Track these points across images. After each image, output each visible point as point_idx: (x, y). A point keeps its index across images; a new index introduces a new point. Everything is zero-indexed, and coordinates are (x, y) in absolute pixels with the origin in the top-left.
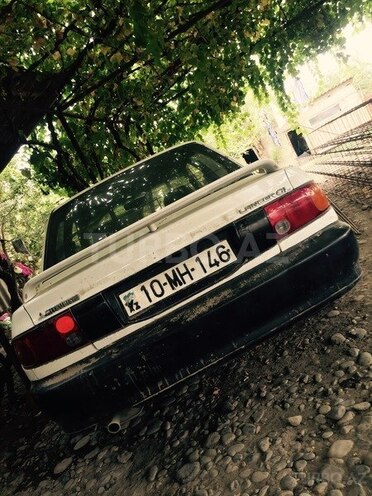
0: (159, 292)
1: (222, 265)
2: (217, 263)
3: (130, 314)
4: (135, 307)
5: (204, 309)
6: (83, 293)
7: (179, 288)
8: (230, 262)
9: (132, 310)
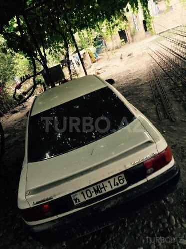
0: (90, 195)
1: (120, 185)
2: (118, 184)
3: (75, 204)
4: (78, 201)
5: (109, 206)
6: (55, 196)
7: (99, 194)
8: (124, 184)
9: (76, 202)
